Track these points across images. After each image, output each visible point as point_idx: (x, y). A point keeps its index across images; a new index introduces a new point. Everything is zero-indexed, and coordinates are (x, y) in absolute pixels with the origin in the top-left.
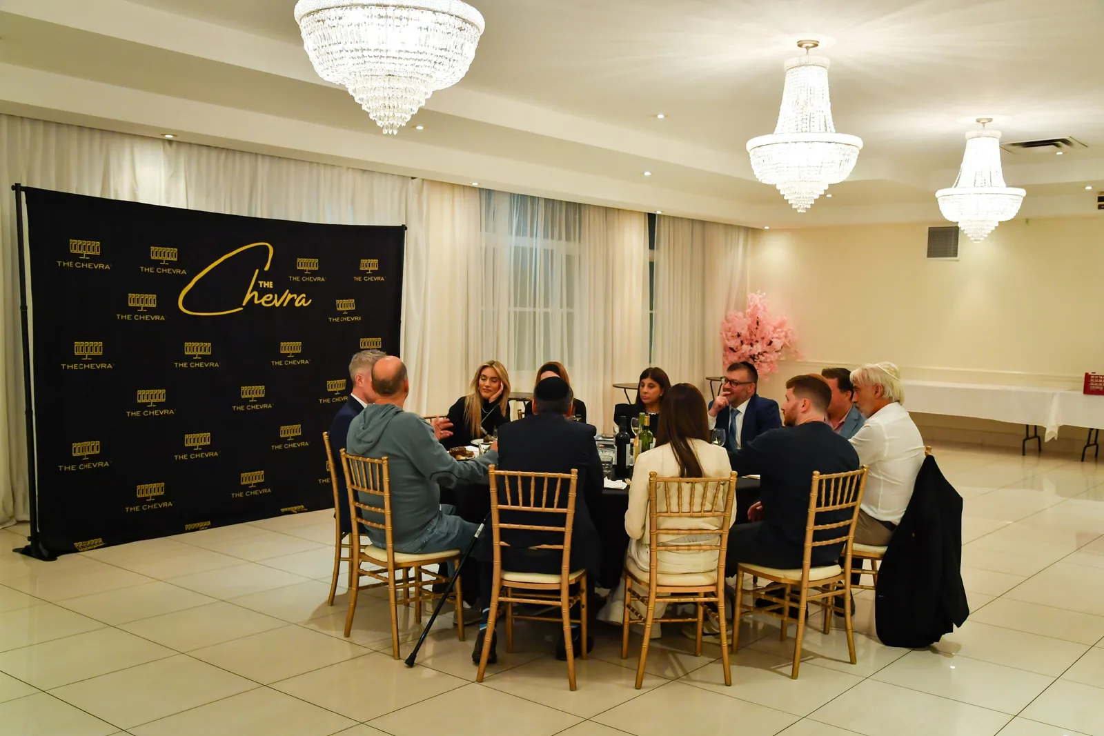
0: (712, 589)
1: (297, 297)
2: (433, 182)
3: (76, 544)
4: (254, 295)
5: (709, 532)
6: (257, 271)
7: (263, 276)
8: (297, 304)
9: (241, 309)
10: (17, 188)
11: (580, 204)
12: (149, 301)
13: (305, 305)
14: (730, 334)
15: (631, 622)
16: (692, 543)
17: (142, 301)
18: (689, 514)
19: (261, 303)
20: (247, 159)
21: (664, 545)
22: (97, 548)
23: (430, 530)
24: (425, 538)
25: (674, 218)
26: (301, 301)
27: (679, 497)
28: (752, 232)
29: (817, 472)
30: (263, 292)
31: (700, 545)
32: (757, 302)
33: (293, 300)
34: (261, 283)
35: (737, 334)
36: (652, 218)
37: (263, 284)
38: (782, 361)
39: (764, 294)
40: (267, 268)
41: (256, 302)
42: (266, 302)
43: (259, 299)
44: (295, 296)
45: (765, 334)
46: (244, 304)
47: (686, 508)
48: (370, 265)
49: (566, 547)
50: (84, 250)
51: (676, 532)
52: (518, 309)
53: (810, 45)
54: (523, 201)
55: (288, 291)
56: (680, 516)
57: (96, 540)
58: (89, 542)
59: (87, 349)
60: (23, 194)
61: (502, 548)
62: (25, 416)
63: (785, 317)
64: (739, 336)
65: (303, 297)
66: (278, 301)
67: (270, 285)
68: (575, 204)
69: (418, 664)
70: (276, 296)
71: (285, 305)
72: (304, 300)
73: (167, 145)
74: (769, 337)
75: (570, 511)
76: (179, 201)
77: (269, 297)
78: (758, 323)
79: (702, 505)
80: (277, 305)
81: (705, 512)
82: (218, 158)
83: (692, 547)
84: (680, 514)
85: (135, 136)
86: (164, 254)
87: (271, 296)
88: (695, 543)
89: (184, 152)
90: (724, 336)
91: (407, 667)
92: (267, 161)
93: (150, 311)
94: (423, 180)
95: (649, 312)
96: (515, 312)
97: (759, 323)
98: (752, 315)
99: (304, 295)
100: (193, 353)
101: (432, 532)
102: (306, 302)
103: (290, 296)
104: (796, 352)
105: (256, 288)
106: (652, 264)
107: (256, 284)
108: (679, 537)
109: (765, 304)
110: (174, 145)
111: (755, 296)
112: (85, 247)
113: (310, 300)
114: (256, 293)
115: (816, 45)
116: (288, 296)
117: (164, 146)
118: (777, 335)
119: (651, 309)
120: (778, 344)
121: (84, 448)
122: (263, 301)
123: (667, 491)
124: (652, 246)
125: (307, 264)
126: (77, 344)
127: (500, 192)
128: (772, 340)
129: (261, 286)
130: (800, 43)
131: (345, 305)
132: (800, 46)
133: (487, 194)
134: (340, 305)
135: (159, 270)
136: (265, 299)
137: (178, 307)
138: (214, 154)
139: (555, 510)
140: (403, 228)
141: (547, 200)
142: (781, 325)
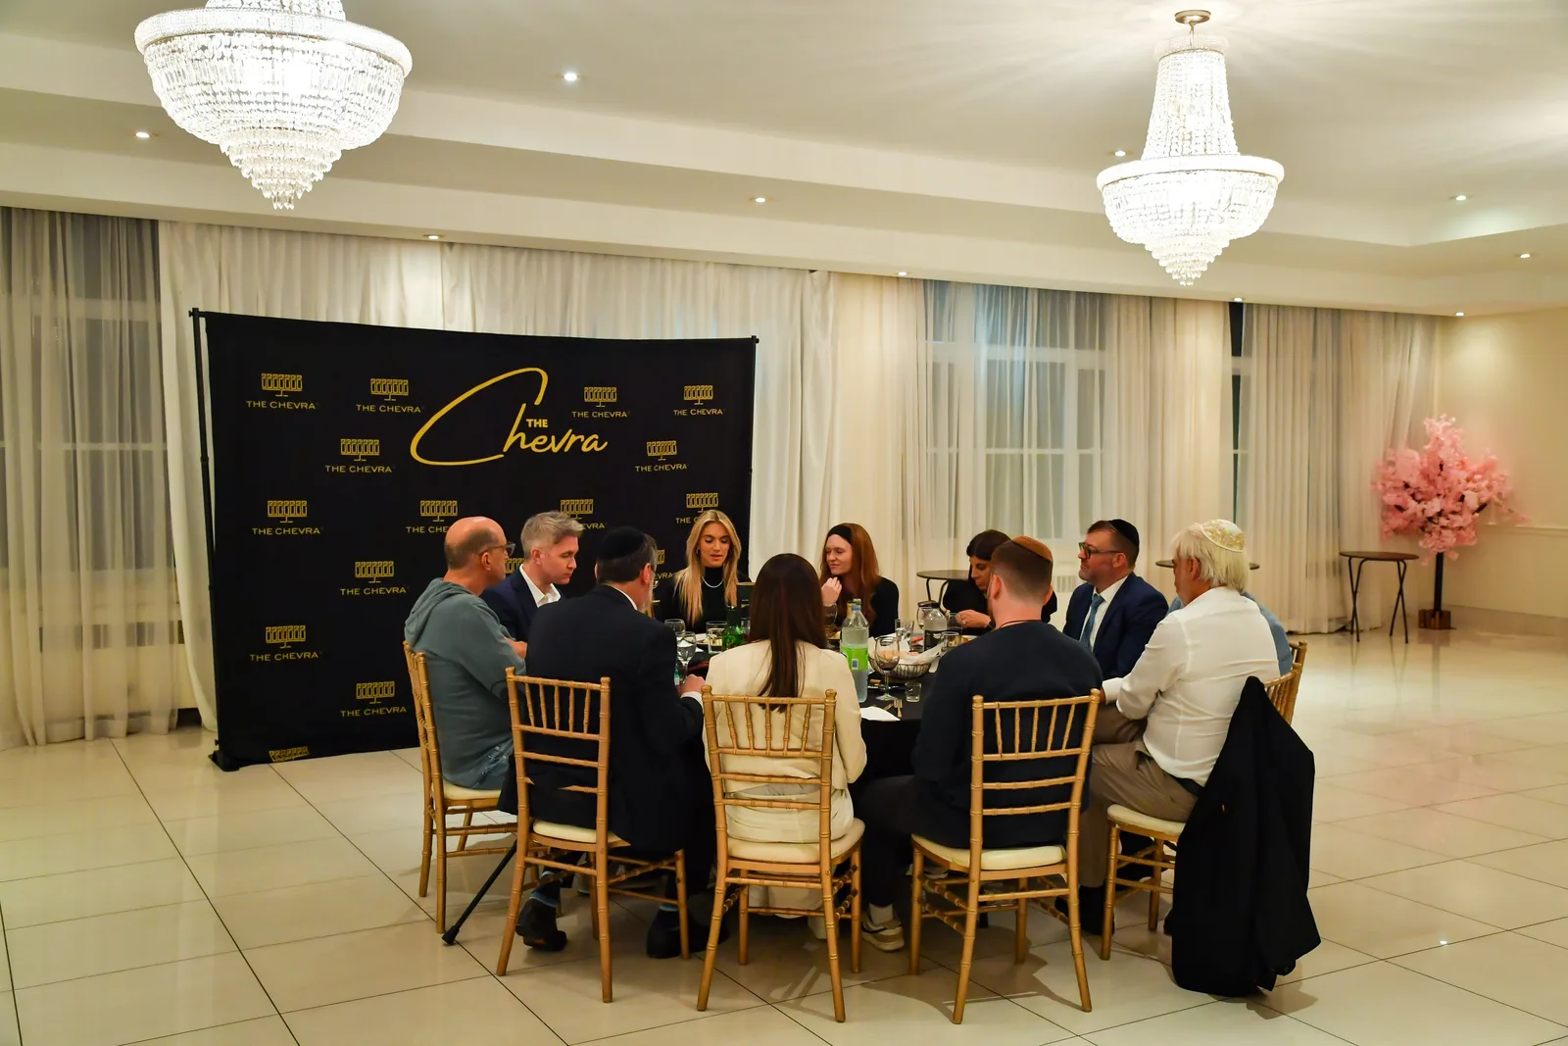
0: (814, 870)
1: (585, 439)
2: (845, 276)
3: (272, 753)
4: (520, 438)
5: (799, 781)
6: (524, 406)
7: (532, 412)
8: (584, 449)
9: (502, 456)
10: (195, 314)
11: (1102, 295)
12: (370, 447)
13: (597, 449)
14: (1389, 484)
15: (750, 910)
16: (777, 797)
17: (360, 448)
18: (764, 752)
19: (530, 448)
20: (558, 260)
21: (736, 797)
22: (296, 759)
23: (492, 758)
24: (485, 768)
25: (1278, 307)
26: (591, 444)
27: (751, 726)
28: (1440, 323)
29: (978, 698)
30: (532, 433)
31: (791, 801)
32: (1440, 433)
33: (578, 443)
34: (530, 421)
35: (1402, 484)
36: (1236, 311)
37: (533, 423)
38: (1491, 526)
39: (1454, 419)
40: (538, 402)
41: (523, 446)
42: (538, 447)
43: (526, 443)
44: (582, 437)
45: (1452, 483)
46: (505, 450)
47: (760, 743)
48: (700, 393)
49: (601, 790)
50: (282, 386)
51: (748, 777)
52: (993, 451)
53: (1196, 18)
54: (1002, 296)
55: (570, 431)
56: (752, 755)
57: (300, 749)
58: (290, 751)
59: (287, 509)
60: (202, 321)
61: (529, 786)
62: (208, 593)
63: (1494, 457)
64: (1407, 486)
65: (594, 439)
66: (556, 445)
67: (543, 423)
68: (1093, 295)
69: (458, 943)
70: (553, 438)
71: (566, 450)
72: (596, 443)
73: (447, 248)
74: (1460, 488)
75: (603, 738)
76: (462, 322)
77: (541, 440)
78: (1441, 466)
79: (787, 739)
80: (555, 450)
81: (789, 750)
82: (517, 263)
83: (774, 804)
84: (753, 751)
85: (403, 240)
86: (390, 387)
87: (545, 438)
88: (782, 797)
89: (469, 259)
90: (1380, 487)
91: (445, 945)
92: (588, 261)
93: (371, 461)
94: (829, 272)
95: (1232, 451)
96: (988, 456)
97: (1444, 467)
98: (1432, 454)
99: (596, 436)
100: (433, 515)
101: (496, 761)
102: (599, 446)
103: (574, 438)
104: (1511, 511)
105: (523, 427)
106: (1236, 380)
107: (523, 422)
108: (754, 785)
109: (1455, 436)
110: (456, 248)
111: (1437, 424)
112: (282, 383)
113: (606, 444)
114: (523, 435)
115: (1205, 19)
116: (570, 438)
117: (442, 251)
118: (1475, 486)
119: (1236, 446)
120: (1472, 501)
121: (284, 634)
122: (533, 445)
123: (731, 714)
124: (1236, 351)
125: (600, 395)
126: (270, 503)
127: (959, 285)
128: (1465, 493)
129: (530, 425)
130: (1178, 16)
131: (662, 448)
132: (1181, 20)
133: (937, 290)
134: (652, 449)
135: (383, 408)
136: (536, 442)
137: (410, 453)
138: (511, 256)
139: (585, 735)
140: (754, 340)
141: (1042, 293)
142: (1487, 469)
